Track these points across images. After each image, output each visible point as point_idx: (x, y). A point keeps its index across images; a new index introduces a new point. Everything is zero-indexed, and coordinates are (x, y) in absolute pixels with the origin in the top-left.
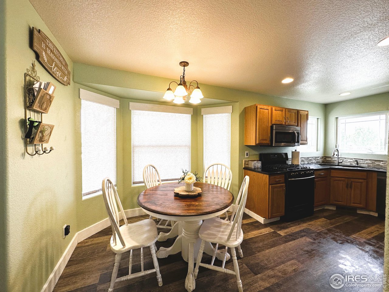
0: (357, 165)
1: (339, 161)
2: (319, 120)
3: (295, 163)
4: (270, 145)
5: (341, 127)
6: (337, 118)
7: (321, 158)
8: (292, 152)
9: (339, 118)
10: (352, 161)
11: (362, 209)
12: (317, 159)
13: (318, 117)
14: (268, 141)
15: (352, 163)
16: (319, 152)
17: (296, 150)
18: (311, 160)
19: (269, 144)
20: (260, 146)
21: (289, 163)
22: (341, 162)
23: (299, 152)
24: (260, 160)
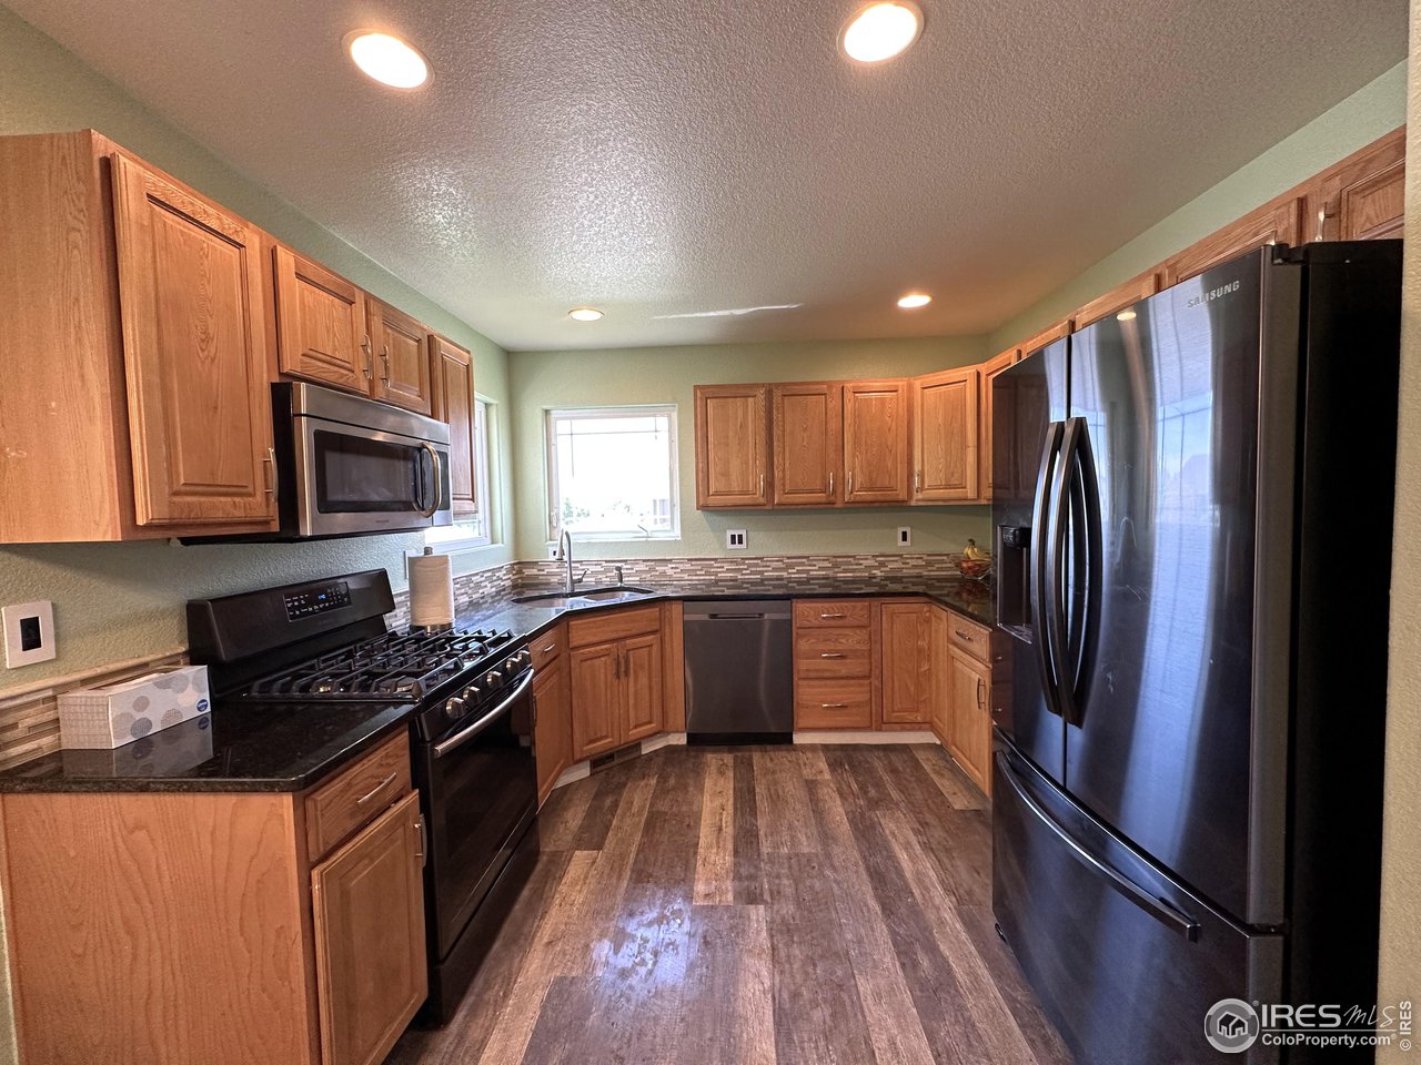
0: (619, 584)
1: (574, 578)
2: (493, 411)
3: (431, 618)
4: (275, 527)
5: (562, 446)
6: (547, 412)
7: (508, 572)
8: (413, 562)
9: (554, 414)
10: (599, 568)
11: (652, 736)
12: (499, 578)
13: (489, 400)
14: (260, 498)
15: (600, 576)
16: (500, 545)
17: (427, 551)
18: (478, 585)
19: (266, 523)
20: (186, 541)
21: (397, 621)
22: (580, 581)
23: (444, 560)
24: (194, 658)
